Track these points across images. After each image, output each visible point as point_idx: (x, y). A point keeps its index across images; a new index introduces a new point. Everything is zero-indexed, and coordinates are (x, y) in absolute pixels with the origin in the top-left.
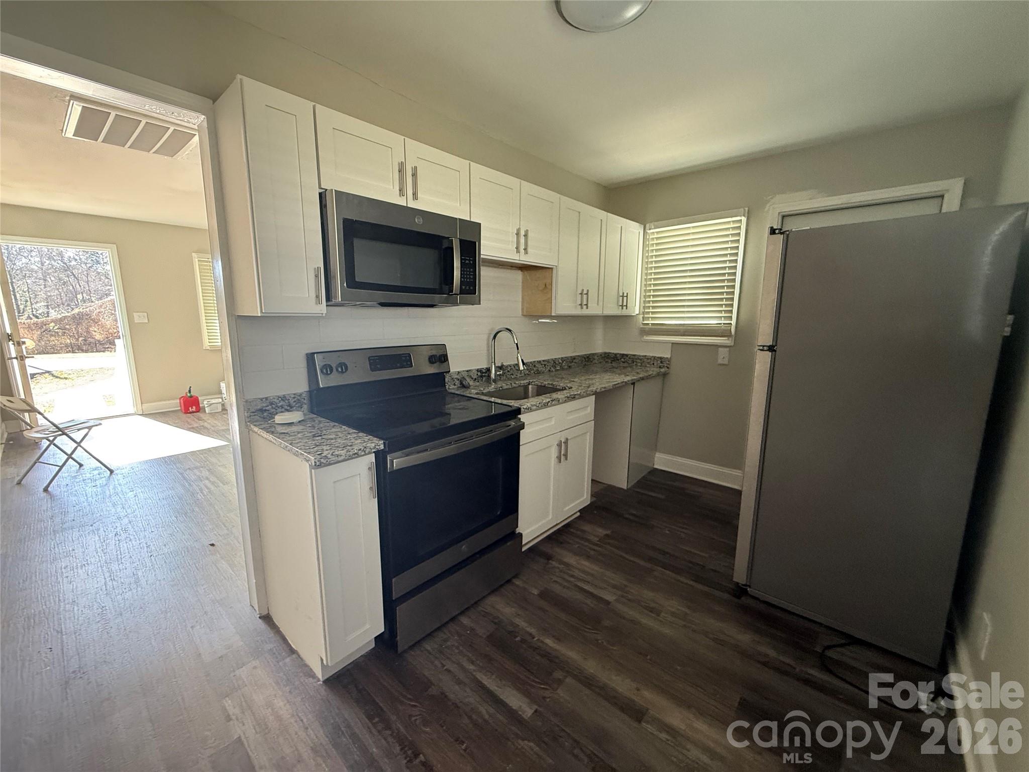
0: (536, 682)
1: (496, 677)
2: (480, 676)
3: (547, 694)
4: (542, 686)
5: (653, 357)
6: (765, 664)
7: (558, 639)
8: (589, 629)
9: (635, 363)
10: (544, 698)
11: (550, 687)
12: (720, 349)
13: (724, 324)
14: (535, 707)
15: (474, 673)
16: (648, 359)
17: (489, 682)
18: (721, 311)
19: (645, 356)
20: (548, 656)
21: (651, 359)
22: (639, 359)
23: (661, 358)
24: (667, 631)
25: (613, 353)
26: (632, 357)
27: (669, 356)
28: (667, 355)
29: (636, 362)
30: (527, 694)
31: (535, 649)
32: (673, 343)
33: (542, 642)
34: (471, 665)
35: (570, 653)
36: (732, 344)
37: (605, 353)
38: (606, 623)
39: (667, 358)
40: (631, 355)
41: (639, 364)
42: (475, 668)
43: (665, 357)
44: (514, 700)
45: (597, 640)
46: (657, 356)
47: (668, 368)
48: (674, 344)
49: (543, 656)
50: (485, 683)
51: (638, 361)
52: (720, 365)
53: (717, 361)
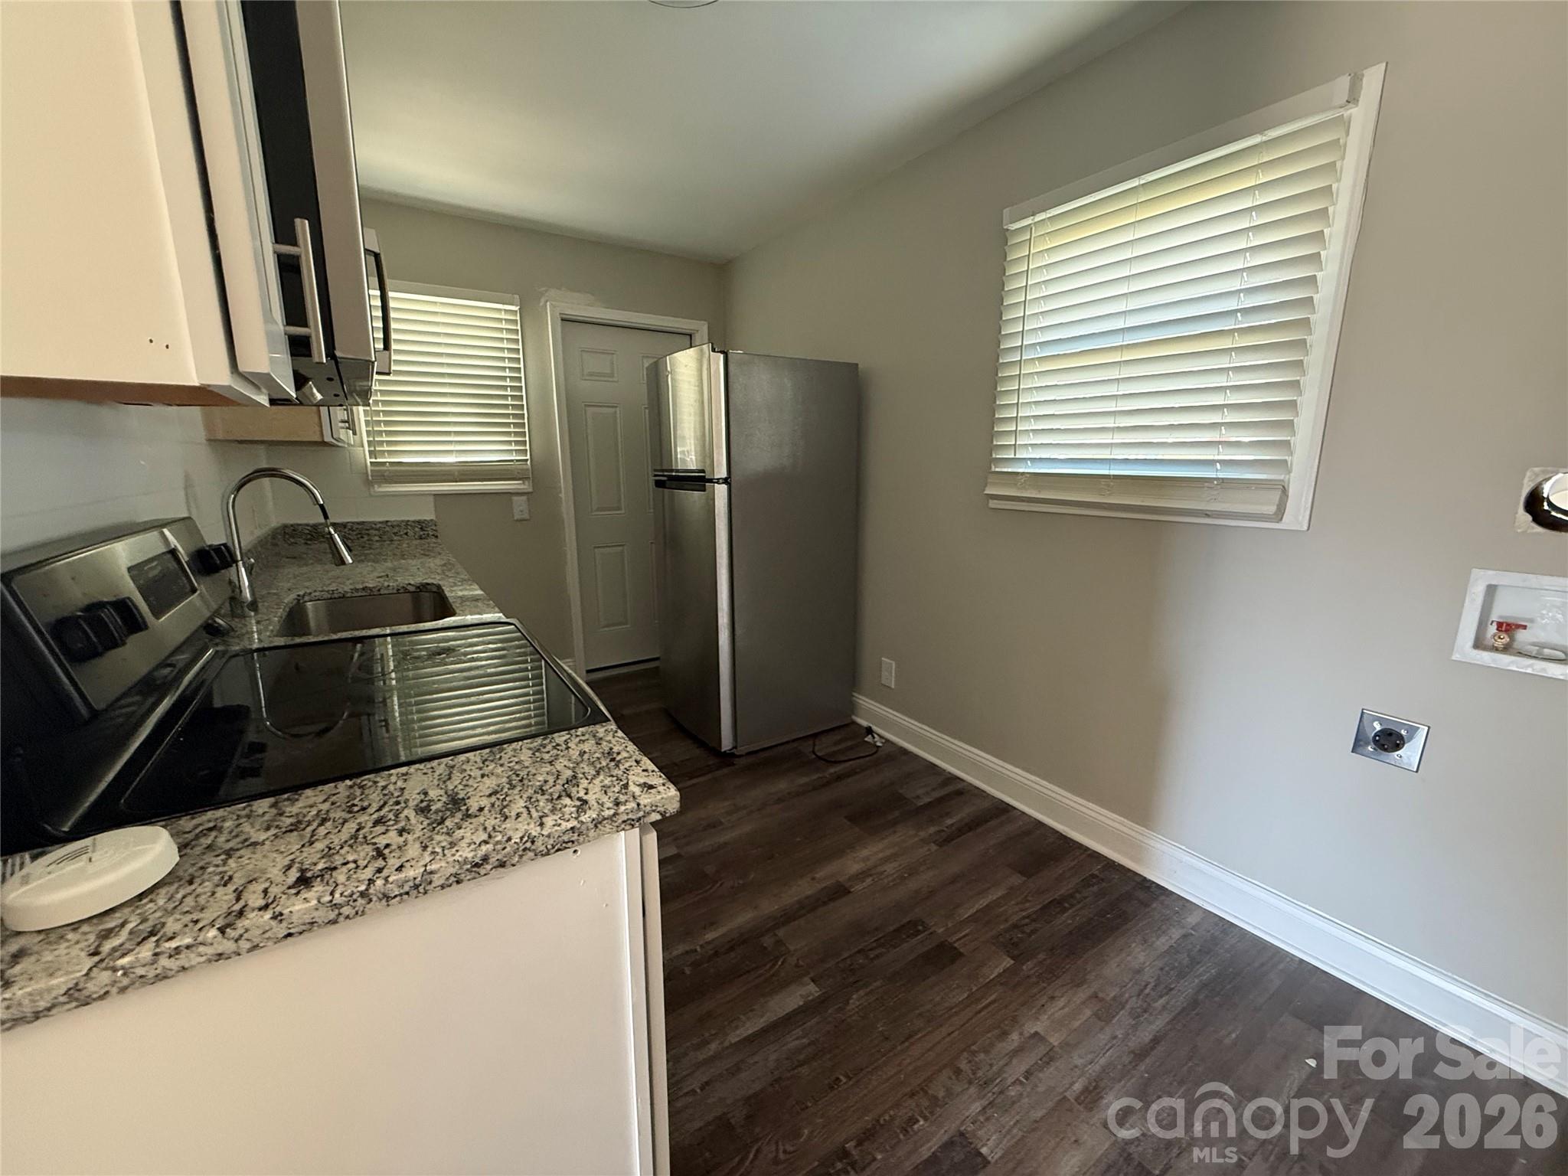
0: (771, 967)
1: (744, 1014)
2: (734, 1038)
3: (792, 960)
4: (780, 963)
5: (403, 521)
6: (815, 789)
7: (712, 924)
8: (711, 888)
9: (366, 538)
10: (797, 966)
11: (782, 956)
12: (515, 498)
13: (517, 461)
14: (807, 979)
15: (726, 1044)
16: (393, 526)
17: (750, 1027)
18: (509, 442)
19: (387, 521)
20: (733, 944)
21: (398, 526)
22: (372, 528)
23: (419, 522)
24: (748, 828)
25: (307, 525)
26: (355, 527)
27: (433, 517)
28: (429, 516)
29: (368, 535)
30: (784, 984)
31: (716, 954)
32: (435, 495)
33: (708, 943)
34: (709, 1046)
35: (741, 919)
36: (531, 490)
37: (285, 526)
38: (710, 869)
39: (432, 520)
40: (353, 523)
41: (377, 538)
42: (718, 1042)
43: (428, 519)
44: (791, 1000)
45: (732, 887)
46: (412, 519)
47: (437, 537)
48: (438, 496)
49: (732, 949)
50: (750, 1032)
51: (373, 532)
52: (517, 520)
53: (513, 516)
